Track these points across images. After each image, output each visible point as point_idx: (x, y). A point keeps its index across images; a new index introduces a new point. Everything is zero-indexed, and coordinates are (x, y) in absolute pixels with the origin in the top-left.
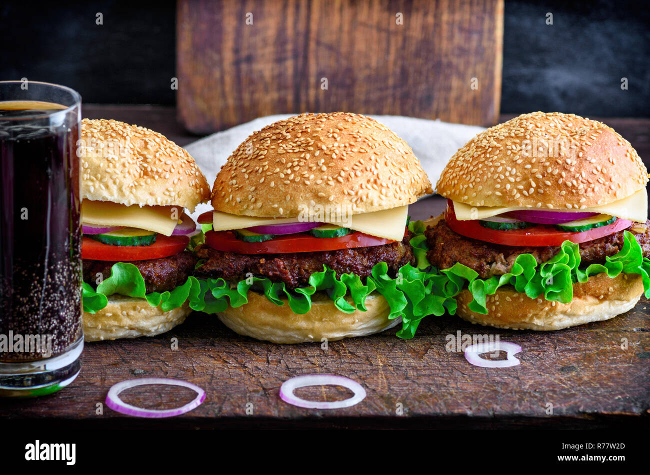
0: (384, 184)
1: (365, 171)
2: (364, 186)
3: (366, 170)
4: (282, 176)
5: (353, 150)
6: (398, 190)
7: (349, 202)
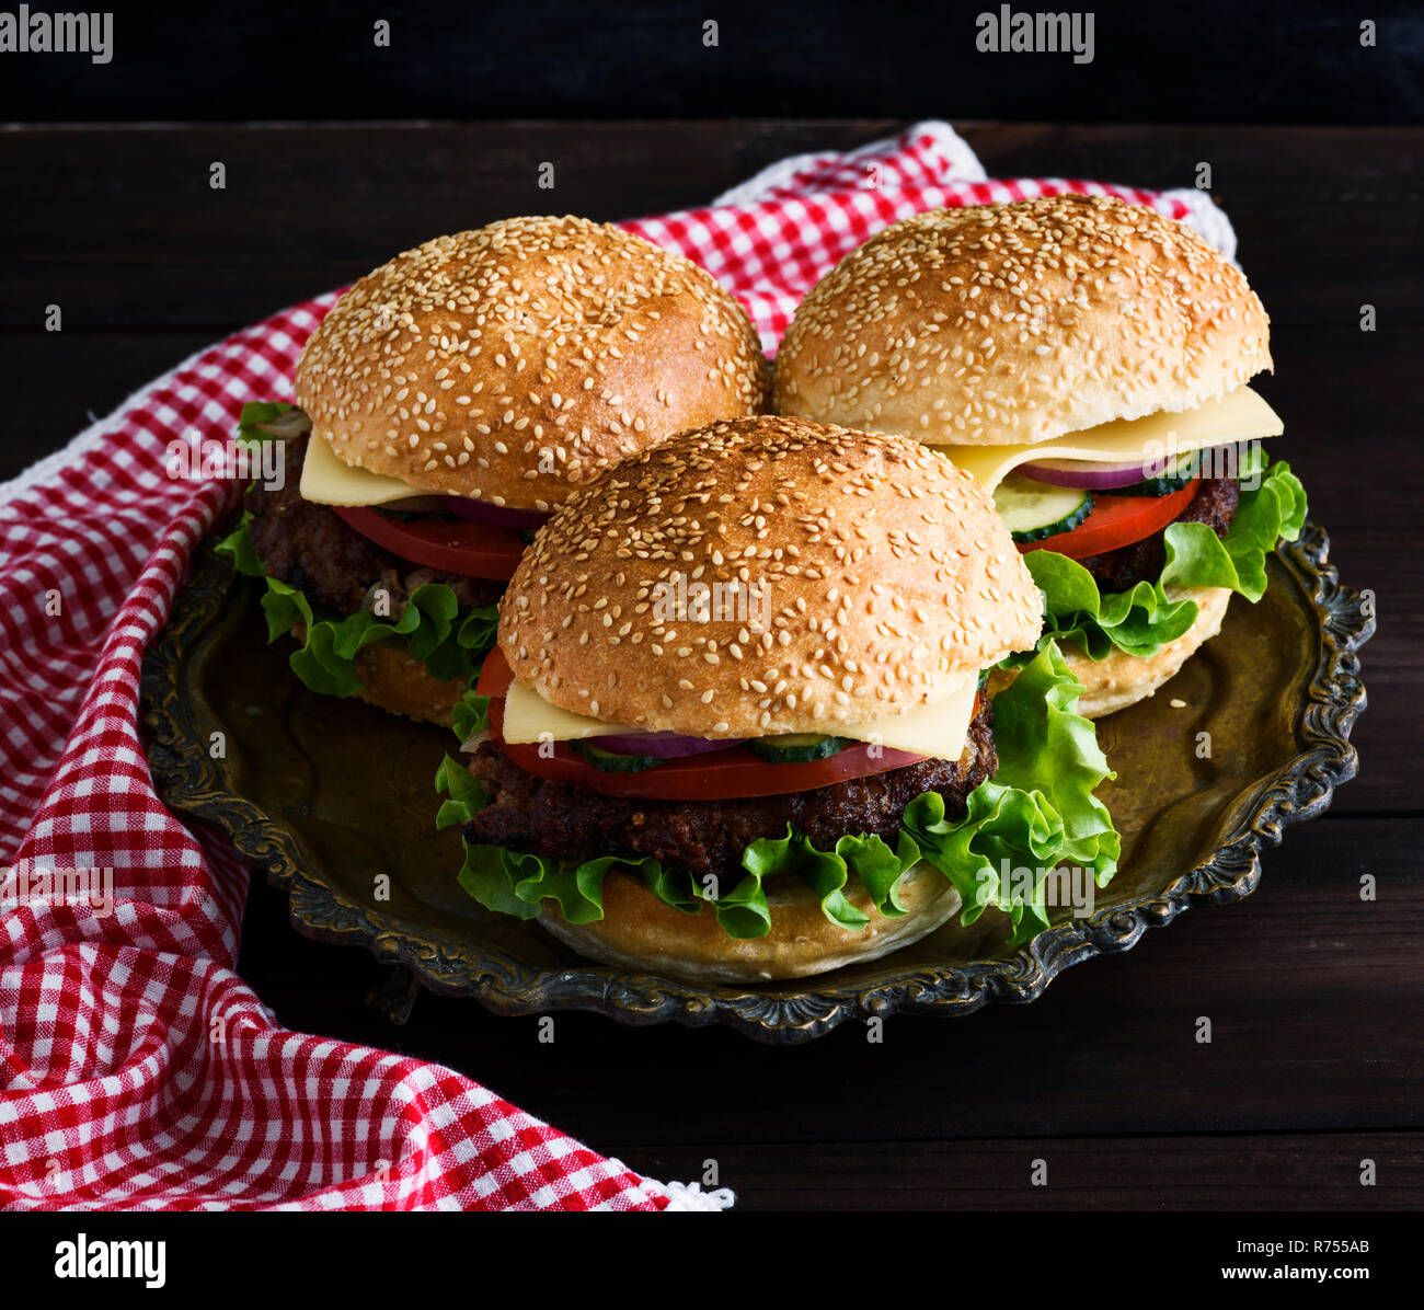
0: (851, 665)
1: (803, 632)
2: (794, 673)
3: (808, 629)
5: (788, 570)
7: (750, 707)
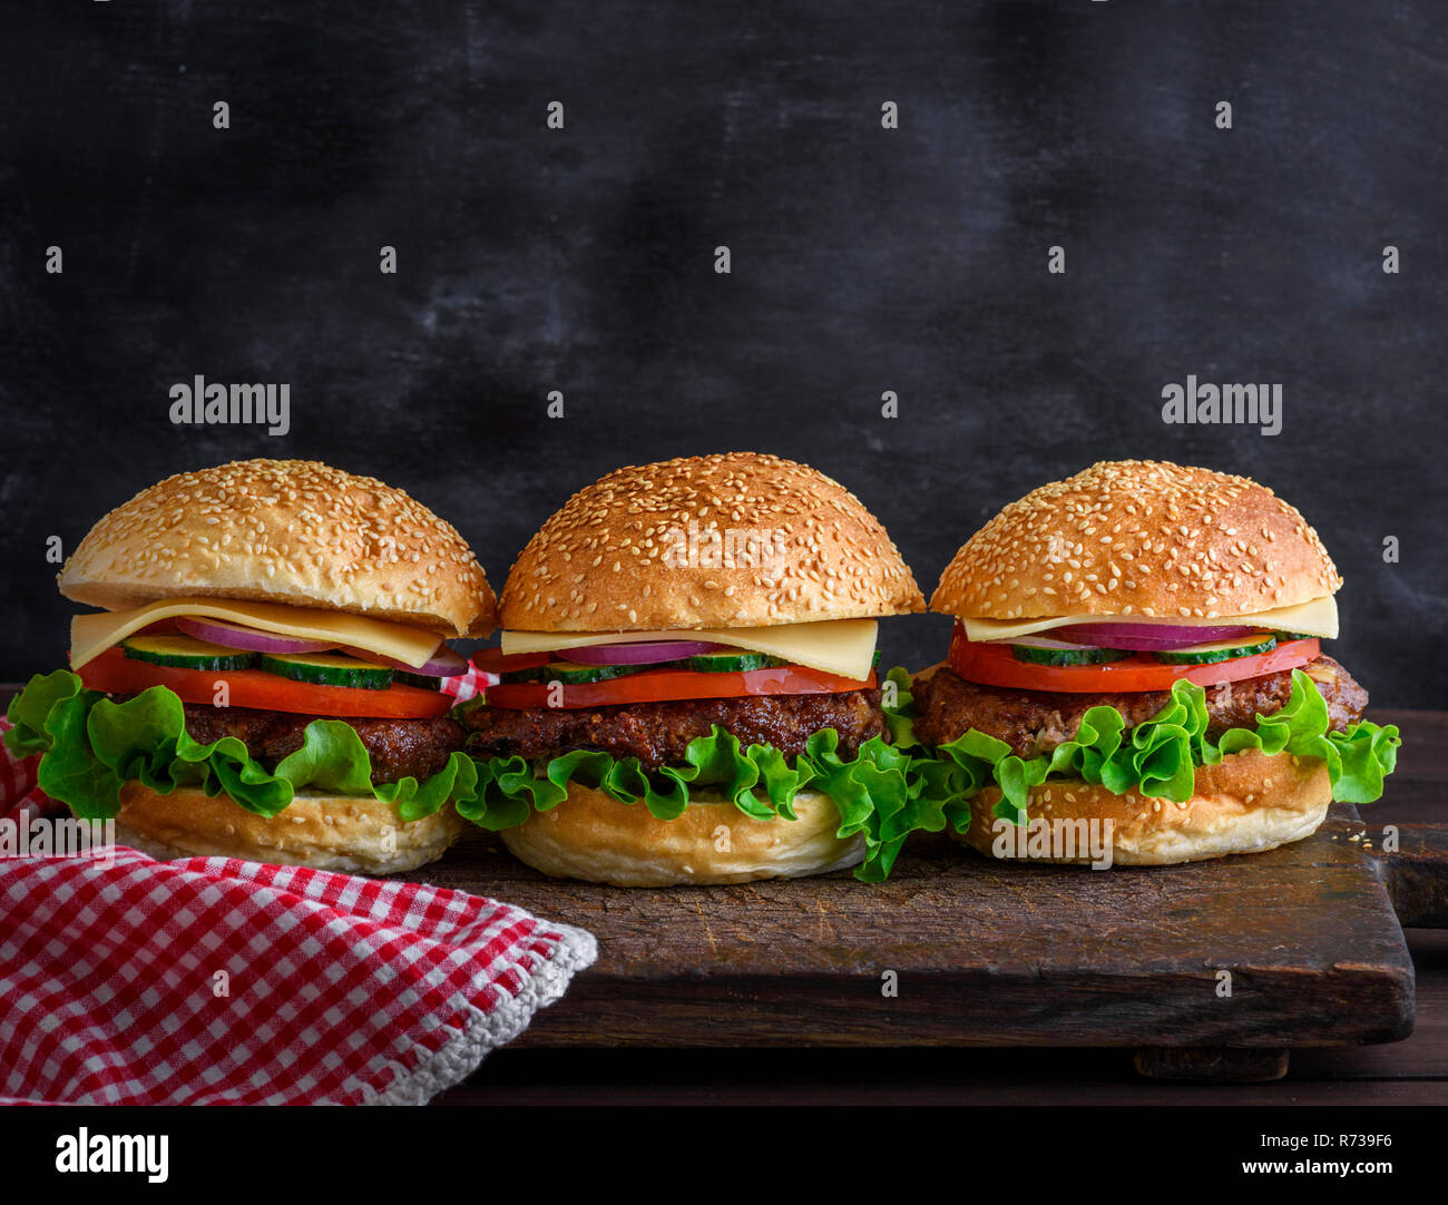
0: (832, 572)
1: (795, 546)
2: (793, 574)
3: (798, 543)
4: (636, 551)
5: (772, 508)
6: (858, 585)
7: (763, 600)
